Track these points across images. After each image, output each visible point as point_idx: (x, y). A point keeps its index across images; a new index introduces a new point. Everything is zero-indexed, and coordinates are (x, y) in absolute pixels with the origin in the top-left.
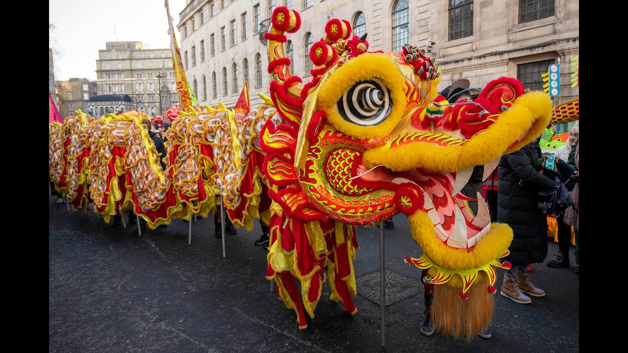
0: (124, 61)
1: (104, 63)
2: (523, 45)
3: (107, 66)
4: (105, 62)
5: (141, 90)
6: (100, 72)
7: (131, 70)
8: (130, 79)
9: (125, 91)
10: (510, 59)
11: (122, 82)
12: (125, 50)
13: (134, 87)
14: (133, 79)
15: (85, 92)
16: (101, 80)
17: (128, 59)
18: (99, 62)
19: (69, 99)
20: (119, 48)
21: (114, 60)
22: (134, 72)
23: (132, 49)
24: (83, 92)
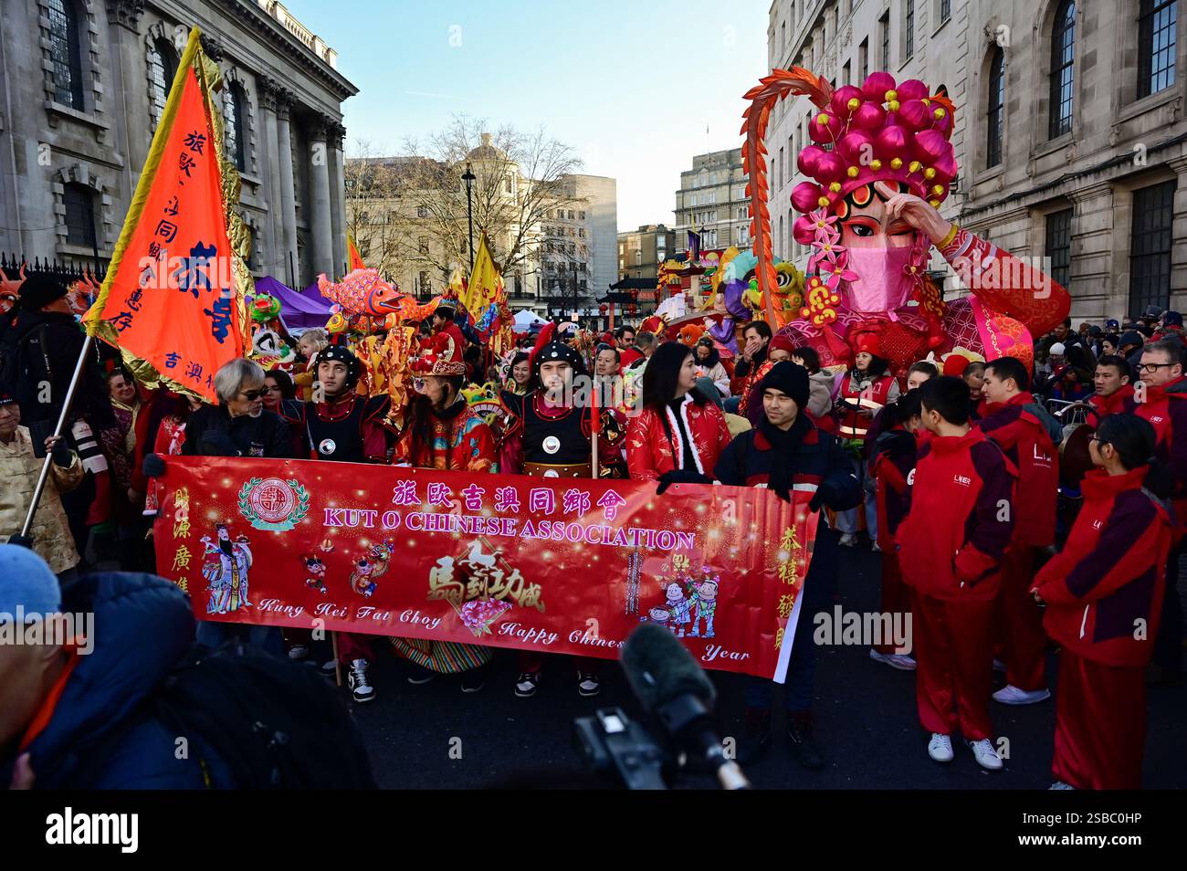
0: (719, 189)
1: (687, 195)
2: (1041, 182)
3: (693, 201)
4: (690, 193)
5: (745, 240)
6: (680, 212)
7: (730, 204)
8: (728, 221)
9: (717, 243)
10: (1031, 207)
11: (715, 227)
12: (721, 167)
13: (732, 234)
14: (732, 221)
15: (661, 249)
16: (681, 227)
17: (724, 184)
18: (681, 194)
19: (637, 264)
20: (713, 164)
21: (704, 188)
22: (734, 207)
23: (735, 163)
24: (657, 249)
